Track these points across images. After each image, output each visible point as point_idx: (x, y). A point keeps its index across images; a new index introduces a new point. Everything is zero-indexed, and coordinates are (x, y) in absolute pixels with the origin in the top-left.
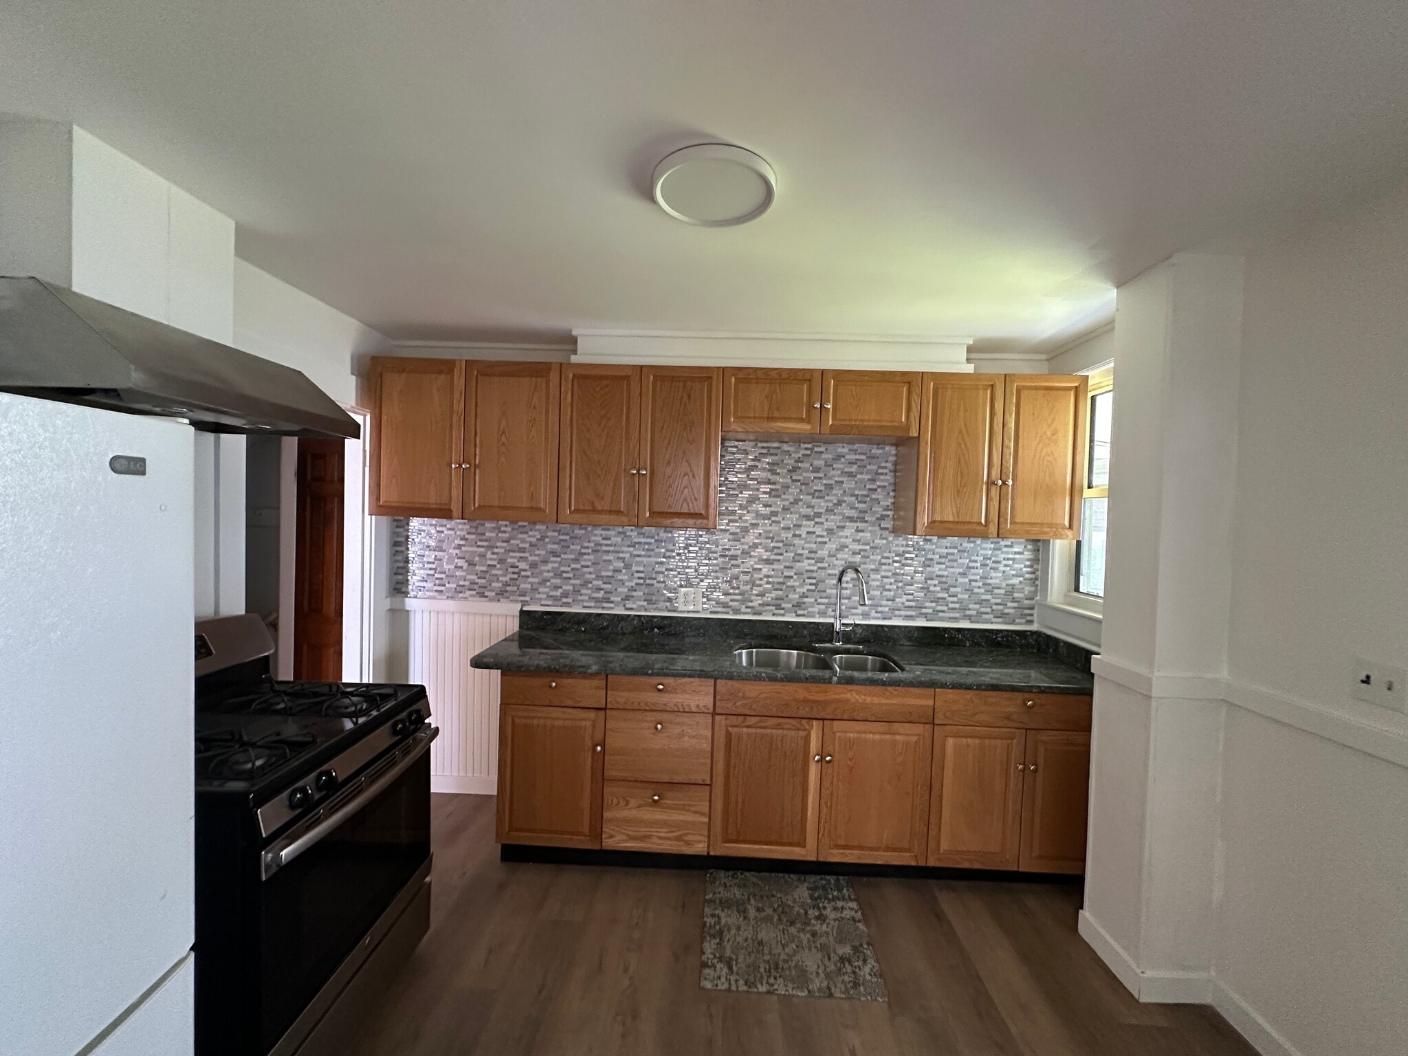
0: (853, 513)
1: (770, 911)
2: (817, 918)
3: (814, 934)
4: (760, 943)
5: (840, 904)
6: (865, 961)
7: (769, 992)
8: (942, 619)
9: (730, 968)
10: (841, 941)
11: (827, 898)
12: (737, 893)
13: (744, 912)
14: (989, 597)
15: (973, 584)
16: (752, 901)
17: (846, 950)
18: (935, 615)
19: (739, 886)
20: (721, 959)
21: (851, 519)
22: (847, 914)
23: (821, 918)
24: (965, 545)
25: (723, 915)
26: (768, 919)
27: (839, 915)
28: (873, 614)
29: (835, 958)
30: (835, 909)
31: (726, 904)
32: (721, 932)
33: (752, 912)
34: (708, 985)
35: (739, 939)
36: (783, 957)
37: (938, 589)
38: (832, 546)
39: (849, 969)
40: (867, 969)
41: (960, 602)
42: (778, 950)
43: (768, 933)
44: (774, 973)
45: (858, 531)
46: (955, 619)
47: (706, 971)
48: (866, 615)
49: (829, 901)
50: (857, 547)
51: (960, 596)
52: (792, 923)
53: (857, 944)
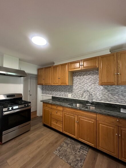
0: (93, 82)
1: (72, 147)
2: (79, 151)
3: (76, 154)
4: (66, 151)
5: (84, 151)
6: (81, 163)
7: (61, 158)
8: (112, 102)
9: (59, 152)
10: (79, 157)
11: (83, 149)
12: (69, 142)
13: (68, 145)
14: (124, 98)
15: (119, 95)
16: (70, 144)
17: (79, 159)
18: (111, 101)
19: (70, 141)
20: (59, 150)
21: (93, 83)
22: (85, 153)
23: (79, 152)
24: (117, 87)
25: (64, 144)
26: (70, 148)
27: (83, 153)
28: (98, 100)
29: (76, 159)
30: (83, 151)
31: (66, 143)
32: (62, 147)
33: (69, 146)
34: (54, 153)
35: (64, 149)
36: (68, 154)
37: (111, 96)
38: (90, 88)
39: (77, 162)
40: (80, 164)
41: (117, 99)
42: (68, 153)
43: (68, 150)
44: (64, 156)
45: (94, 85)
46: (115, 102)
47: (56, 151)
48: (96, 100)
49: (83, 150)
50: (94, 88)
51: (116, 98)
52: (74, 150)
53: (82, 159)
